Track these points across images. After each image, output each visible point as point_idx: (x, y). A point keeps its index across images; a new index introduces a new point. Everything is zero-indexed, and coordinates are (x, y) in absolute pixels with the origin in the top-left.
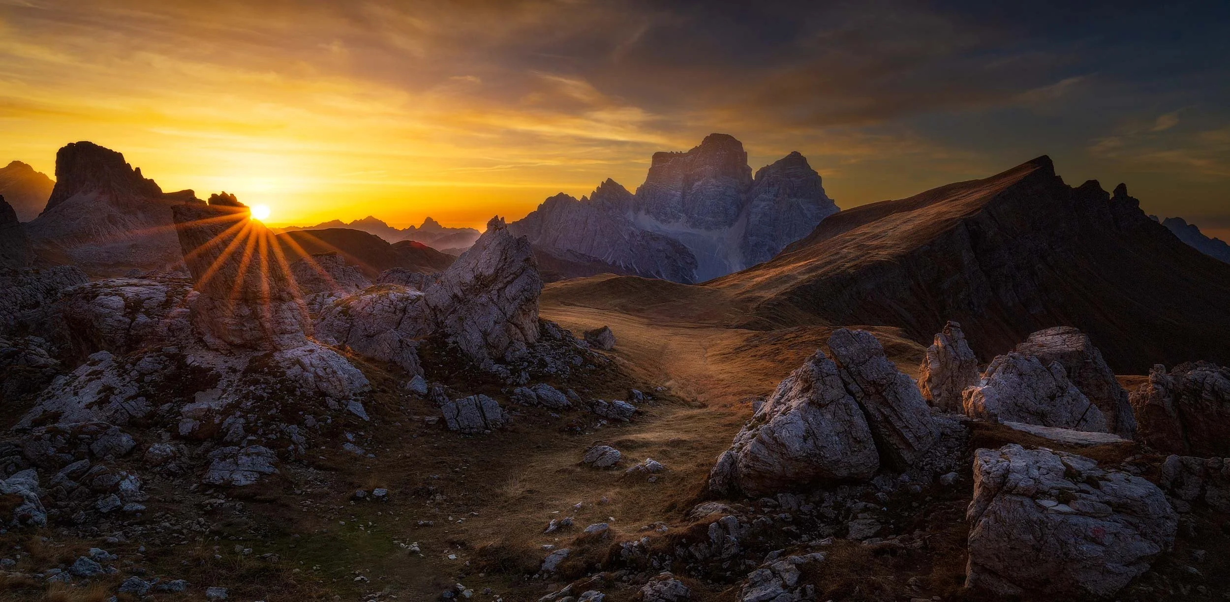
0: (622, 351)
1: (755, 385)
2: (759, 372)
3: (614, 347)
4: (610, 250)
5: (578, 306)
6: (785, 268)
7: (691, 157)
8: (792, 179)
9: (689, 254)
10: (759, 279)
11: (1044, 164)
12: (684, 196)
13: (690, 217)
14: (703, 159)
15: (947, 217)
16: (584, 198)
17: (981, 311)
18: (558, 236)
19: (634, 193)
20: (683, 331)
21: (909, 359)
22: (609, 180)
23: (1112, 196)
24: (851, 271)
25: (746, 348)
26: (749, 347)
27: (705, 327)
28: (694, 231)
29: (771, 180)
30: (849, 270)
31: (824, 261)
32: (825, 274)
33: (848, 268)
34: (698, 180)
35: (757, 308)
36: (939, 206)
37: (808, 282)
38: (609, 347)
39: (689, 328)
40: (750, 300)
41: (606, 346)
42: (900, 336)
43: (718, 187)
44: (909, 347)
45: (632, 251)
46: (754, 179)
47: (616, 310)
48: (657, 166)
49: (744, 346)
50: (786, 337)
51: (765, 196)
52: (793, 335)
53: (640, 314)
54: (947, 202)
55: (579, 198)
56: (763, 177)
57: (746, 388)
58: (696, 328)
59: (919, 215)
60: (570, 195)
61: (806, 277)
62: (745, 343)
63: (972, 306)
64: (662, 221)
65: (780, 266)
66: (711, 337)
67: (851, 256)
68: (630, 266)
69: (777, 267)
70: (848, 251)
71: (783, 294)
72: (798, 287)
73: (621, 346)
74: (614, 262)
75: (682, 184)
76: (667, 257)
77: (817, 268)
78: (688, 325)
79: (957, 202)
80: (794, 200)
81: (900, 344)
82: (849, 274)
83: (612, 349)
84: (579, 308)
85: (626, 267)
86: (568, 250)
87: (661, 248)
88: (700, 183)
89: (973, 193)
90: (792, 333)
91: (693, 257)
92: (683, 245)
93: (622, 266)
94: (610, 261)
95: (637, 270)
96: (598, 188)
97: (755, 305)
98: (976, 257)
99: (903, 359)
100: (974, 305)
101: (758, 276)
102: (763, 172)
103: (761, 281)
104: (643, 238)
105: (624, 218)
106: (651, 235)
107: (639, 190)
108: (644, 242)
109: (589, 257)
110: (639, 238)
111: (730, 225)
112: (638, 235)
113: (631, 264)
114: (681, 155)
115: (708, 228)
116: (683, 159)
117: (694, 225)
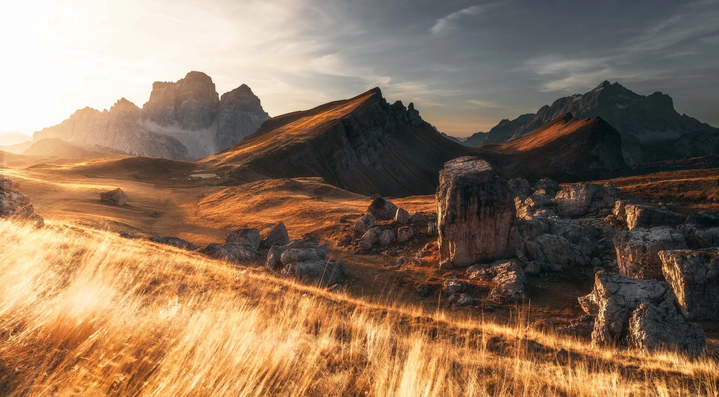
0: (133, 205)
1: (237, 220)
2: (239, 211)
3: (127, 203)
5: (100, 178)
6: (245, 150)
7: (179, 85)
8: (243, 100)
9: (182, 146)
10: (229, 156)
11: (377, 91)
12: (176, 110)
13: (181, 123)
14: (187, 87)
15: (333, 118)
16: (105, 110)
19: (141, 107)
20: (180, 190)
21: (332, 195)
22: (123, 99)
23: (407, 109)
24: (285, 149)
25: (227, 197)
26: (228, 196)
27: (196, 186)
28: (184, 132)
29: (231, 101)
30: (283, 149)
31: (268, 144)
32: (269, 151)
33: (283, 147)
34: (185, 100)
35: (230, 173)
36: (327, 113)
37: (260, 156)
38: (123, 203)
39: (184, 188)
40: (225, 168)
41: (120, 203)
42: (323, 182)
43: (198, 104)
44: (331, 188)
46: (220, 100)
47: (130, 179)
48: (156, 90)
49: (225, 196)
50: (253, 188)
51: (228, 111)
52: (257, 186)
53: (149, 181)
54: (331, 111)
55: (101, 110)
56: (226, 98)
57: (230, 223)
58: (190, 187)
59: (318, 118)
60: (95, 109)
61: (258, 154)
62: (225, 194)
64: (163, 126)
65: (241, 149)
66: (201, 192)
67: (283, 141)
69: (239, 149)
70: (282, 137)
71: (245, 164)
72: (255, 160)
73: (133, 202)
75: (174, 103)
76: (168, 148)
77: (264, 149)
78: (184, 186)
79: (337, 111)
80: (245, 113)
81: (324, 186)
82: (283, 150)
83: (124, 204)
84: (101, 179)
86: (95, 145)
87: (162, 142)
88: (186, 102)
89: (344, 106)
90: (256, 185)
91: (185, 148)
92: (177, 140)
96: (115, 104)
97: (228, 172)
98: (349, 140)
99: (328, 195)
101: (228, 155)
102: (225, 96)
103: (231, 157)
104: (150, 136)
105: (136, 124)
106: (156, 135)
107: (145, 106)
108: (151, 139)
109: (112, 149)
110: (147, 136)
111: (207, 128)
112: (146, 135)
113: (143, 153)
114: (172, 83)
115: (193, 130)
116: (174, 86)
117: (184, 128)
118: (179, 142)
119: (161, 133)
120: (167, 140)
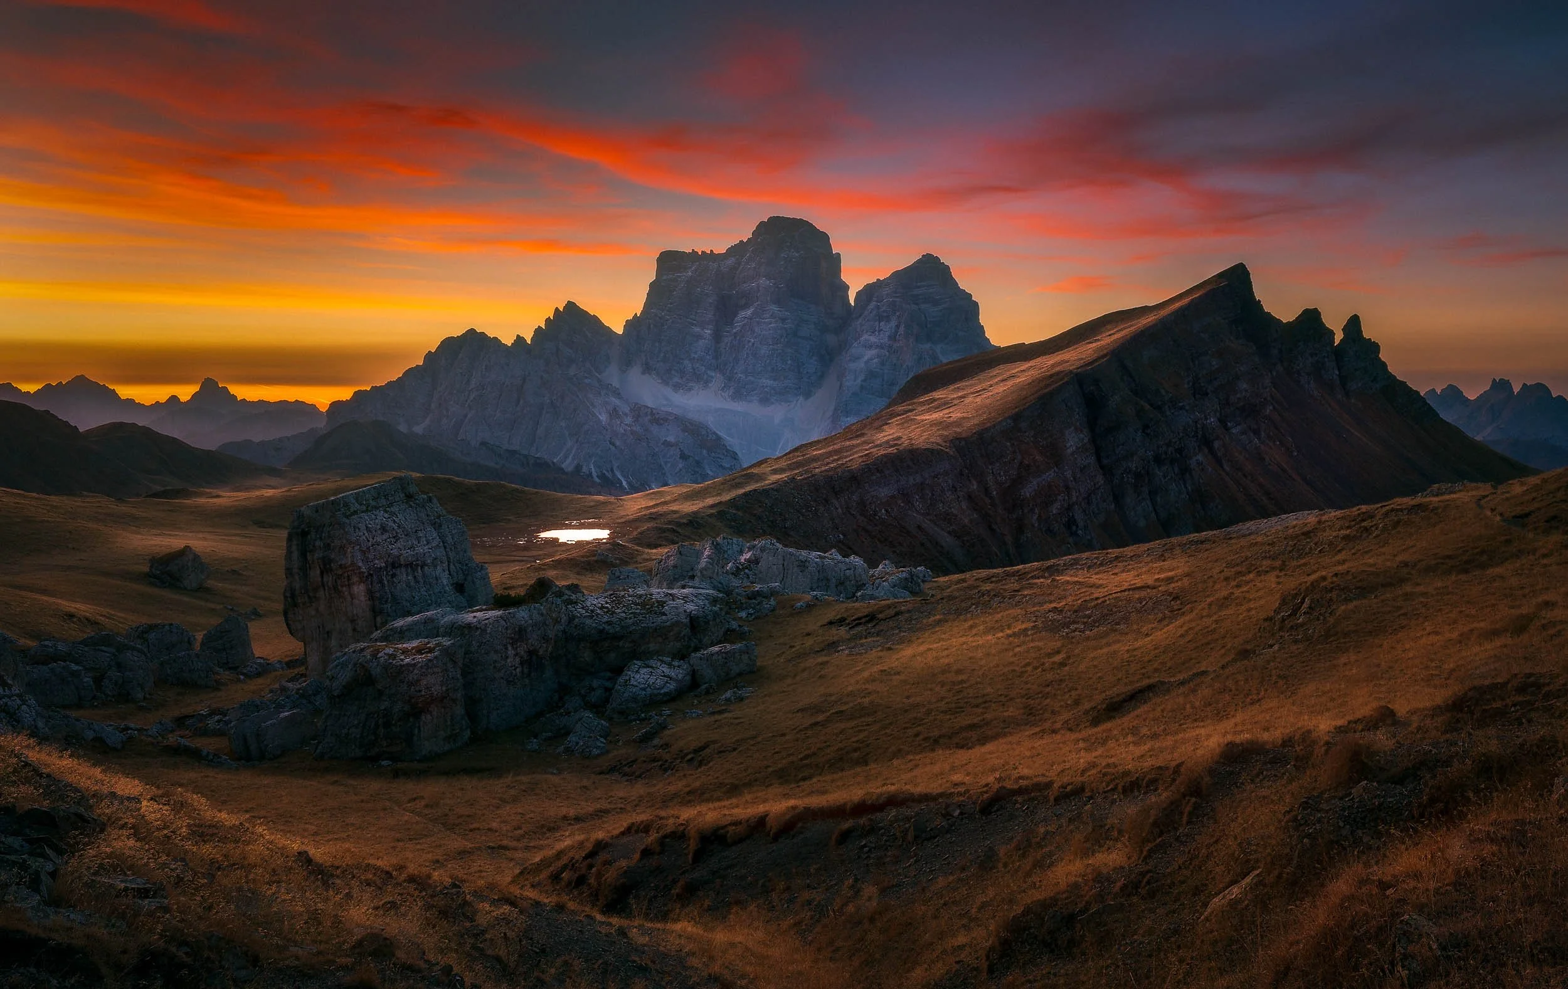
4: (569, 443)
7: (731, 261)
8: (923, 306)
9: (727, 451)
11: (1236, 281)
12: (717, 337)
13: (730, 379)
14: (754, 265)
16: (520, 340)
17: (1089, 537)
18: (466, 416)
19: (619, 330)
22: (571, 306)
23: (1339, 337)
28: (739, 406)
29: (884, 308)
34: (745, 306)
43: (783, 320)
45: (614, 444)
46: (853, 304)
48: (665, 277)
51: (873, 339)
55: (508, 340)
56: (869, 300)
60: (491, 334)
63: (1074, 528)
64: (675, 387)
68: (609, 475)
74: (578, 468)
75: (714, 315)
76: (683, 457)
80: (927, 346)
85: (602, 476)
86: (483, 444)
87: (671, 439)
88: (749, 312)
91: (734, 456)
92: (715, 433)
93: (594, 474)
94: (568, 465)
95: (624, 483)
96: (548, 320)
98: (1090, 440)
100: (1077, 526)
102: (869, 292)
104: (637, 418)
105: (599, 381)
106: (652, 414)
107: (631, 325)
108: (637, 428)
109: (525, 456)
110: (628, 420)
111: (808, 395)
112: (626, 415)
113: (612, 470)
114: (711, 256)
115: (765, 401)
116: (715, 265)
117: (737, 396)
118: (719, 438)
119: (670, 410)
120: (684, 431)
